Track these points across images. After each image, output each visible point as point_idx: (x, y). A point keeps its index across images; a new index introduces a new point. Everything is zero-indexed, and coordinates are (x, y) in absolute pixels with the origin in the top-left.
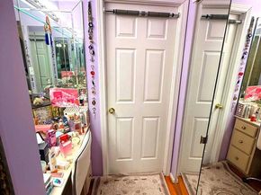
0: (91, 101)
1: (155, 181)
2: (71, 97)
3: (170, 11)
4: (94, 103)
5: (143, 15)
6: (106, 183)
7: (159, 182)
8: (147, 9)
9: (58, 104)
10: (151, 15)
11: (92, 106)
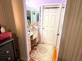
0: (39, 26)
1: (52, 46)
2: (36, 25)
3: (57, 6)
4: (40, 26)
5: (51, 8)
6: (41, 43)
7: (53, 47)
8: (52, 7)
9: (34, 26)
10: (53, 8)
11: (39, 27)
